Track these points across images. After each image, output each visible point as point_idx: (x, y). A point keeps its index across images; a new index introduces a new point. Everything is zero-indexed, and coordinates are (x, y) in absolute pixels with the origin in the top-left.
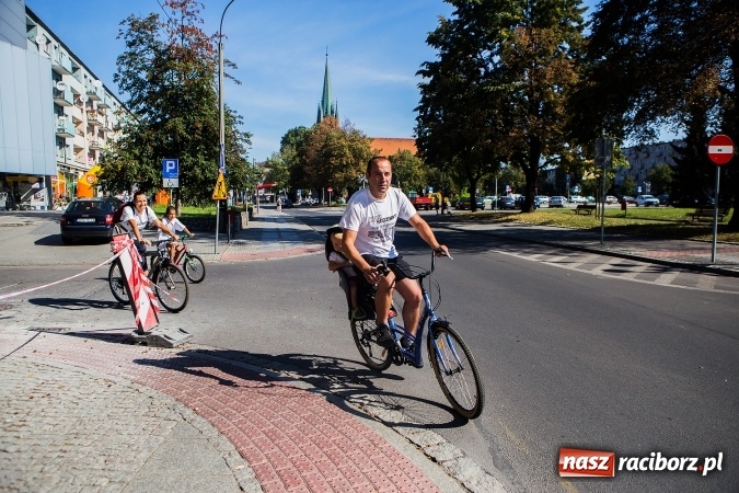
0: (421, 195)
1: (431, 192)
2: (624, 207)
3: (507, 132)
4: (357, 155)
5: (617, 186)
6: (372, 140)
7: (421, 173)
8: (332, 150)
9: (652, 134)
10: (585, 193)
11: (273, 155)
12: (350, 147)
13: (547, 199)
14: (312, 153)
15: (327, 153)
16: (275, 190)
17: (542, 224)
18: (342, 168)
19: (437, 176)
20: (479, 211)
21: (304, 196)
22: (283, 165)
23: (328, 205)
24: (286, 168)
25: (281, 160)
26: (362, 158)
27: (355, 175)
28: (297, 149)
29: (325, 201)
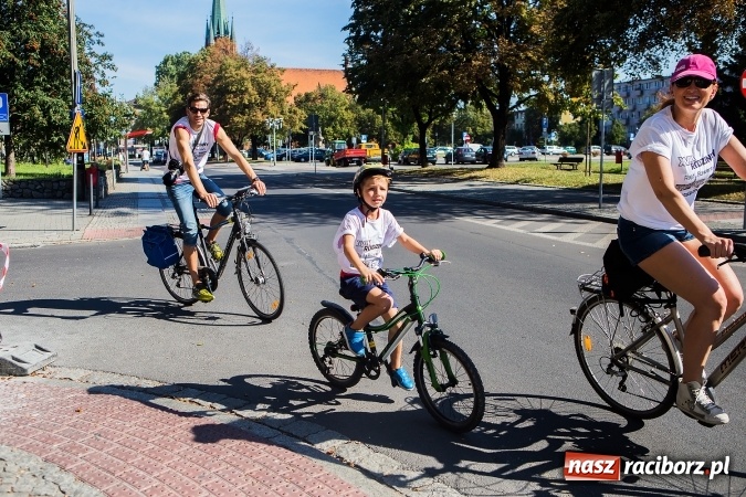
0: (350, 145)
1: (365, 141)
2: (619, 160)
4: (264, 92)
6: (283, 71)
7: (349, 116)
8: (228, 85)
10: (564, 141)
11: (145, 91)
12: (253, 80)
13: (515, 150)
15: (221, 87)
16: (150, 140)
18: (243, 108)
19: (372, 120)
20: (431, 167)
22: (160, 105)
23: (226, 162)
24: (163, 109)
25: (156, 99)
26: (270, 95)
27: (261, 119)
28: (178, 83)
29: (220, 154)
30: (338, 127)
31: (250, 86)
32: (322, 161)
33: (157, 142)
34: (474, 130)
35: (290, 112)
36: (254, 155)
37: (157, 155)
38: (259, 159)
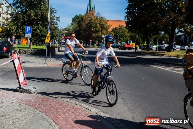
0: (128, 44)
1: (131, 43)
3: (162, 19)
4: (102, 27)
6: (108, 21)
7: (128, 35)
8: (92, 25)
11: (68, 26)
12: (99, 23)
14: (84, 25)
15: (90, 25)
17: (175, 56)
18: (96, 32)
19: (135, 36)
20: (151, 51)
22: (72, 30)
23: (90, 47)
24: (73, 31)
25: (71, 28)
26: (104, 28)
27: (101, 35)
28: (78, 24)
29: (89, 45)
30: (124, 38)
31: (98, 25)
32: (118, 48)
34: (167, 40)
35: (110, 33)
36: (98, 46)
38: (100, 47)
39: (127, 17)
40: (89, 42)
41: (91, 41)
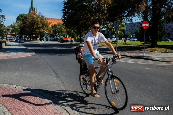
0: (65, 38)
1: (68, 36)
2: (125, 41)
3: (90, 18)
4: (43, 24)
5: (126, 35)
6: (48, 19)
7: (65, 30)
8: (34, 22)
9: (131, 20)
11: (13, 23)
12: (41, 21)
14: (28, 23)
15: (33, 23)
16: (15, 35)
17: (101, 46)
18: (38, 28)
19: (71, 31)
21: (25, 37)
22: (17, 27)
23: (34, 41)
24: (18, 28)
25: (16, 25)
26: (45, 25)
27: (42, 31)
28: (22, 22)
29: (32, 39)
30: (62, 33)
31: (40, 23)
32: (57, 41)
33: (17, 36)
35: (50, 29)
36: (41, 40)
37: (16, 39)
38: (42, 40)
39: (64, 16)
40: (33, 37)
41: (34, 36)
